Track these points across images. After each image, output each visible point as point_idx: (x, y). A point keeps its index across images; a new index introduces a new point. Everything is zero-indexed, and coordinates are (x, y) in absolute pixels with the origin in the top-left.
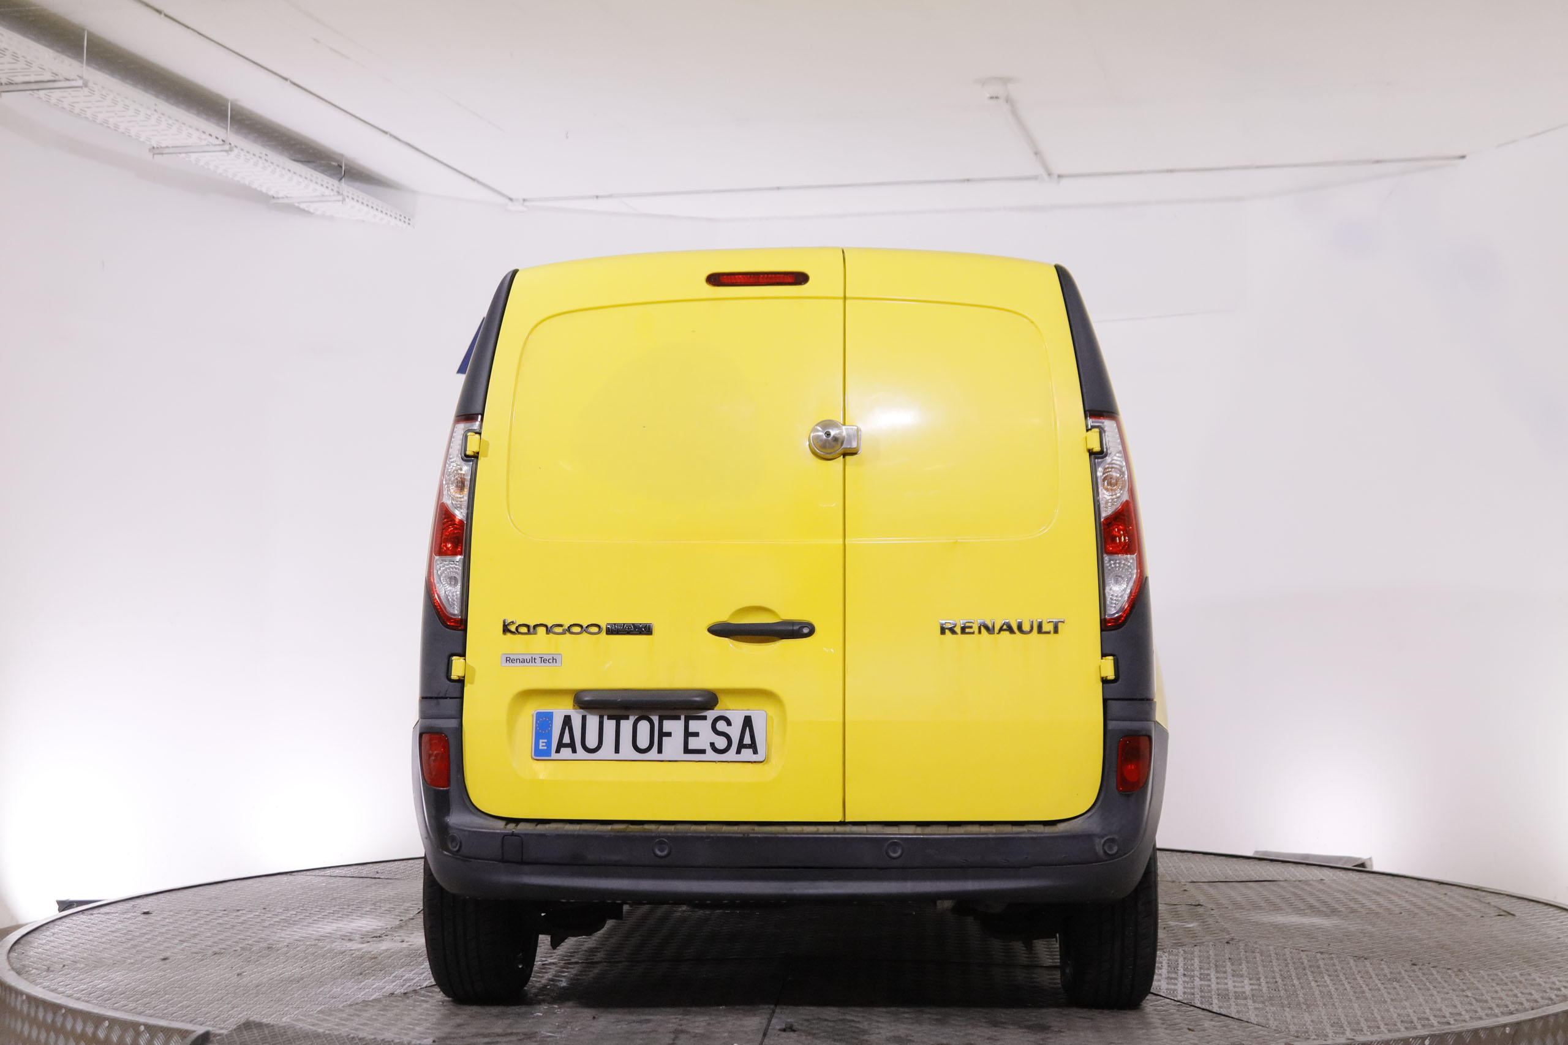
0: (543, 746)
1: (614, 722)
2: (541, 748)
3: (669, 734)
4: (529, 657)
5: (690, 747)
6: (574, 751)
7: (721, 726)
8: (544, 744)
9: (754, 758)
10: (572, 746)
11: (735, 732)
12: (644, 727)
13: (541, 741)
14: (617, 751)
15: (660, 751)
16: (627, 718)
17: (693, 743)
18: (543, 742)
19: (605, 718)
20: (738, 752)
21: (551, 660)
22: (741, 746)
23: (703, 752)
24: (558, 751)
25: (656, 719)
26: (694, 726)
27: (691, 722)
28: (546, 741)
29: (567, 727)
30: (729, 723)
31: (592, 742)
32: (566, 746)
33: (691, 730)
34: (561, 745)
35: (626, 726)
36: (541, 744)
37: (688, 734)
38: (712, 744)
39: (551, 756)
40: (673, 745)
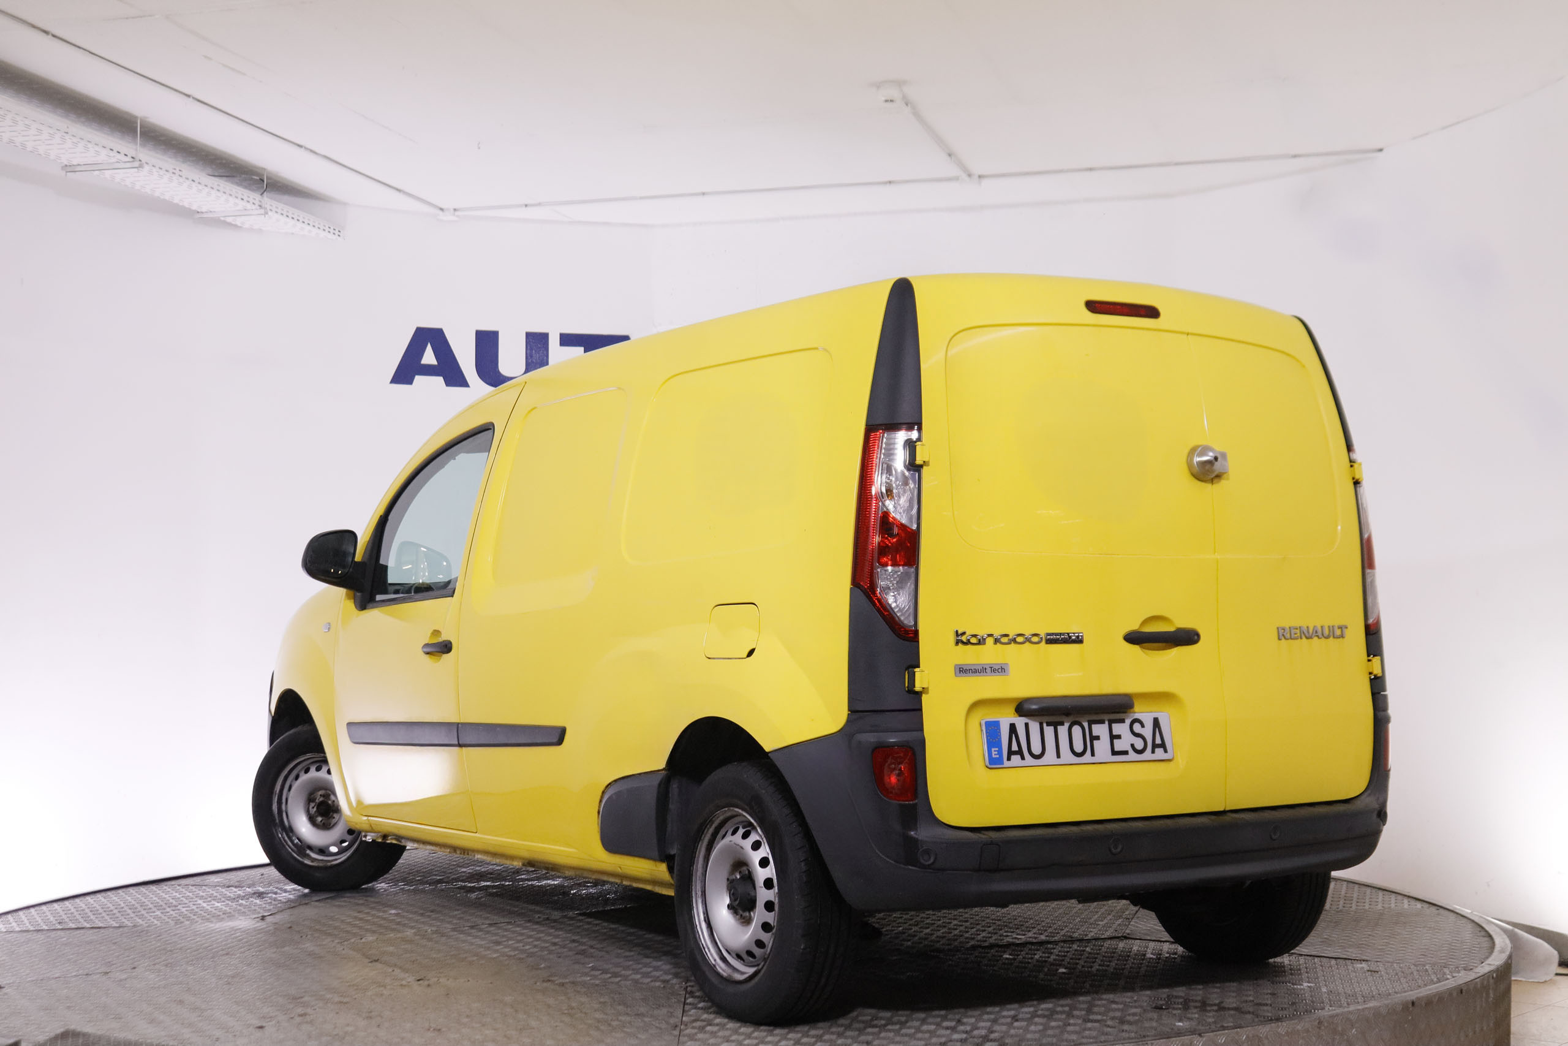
0: (995, 754)
1: (1052, 728)
2: (994, 756)
3: (1098, 738)
4: (980, 668)
5: (1116, 749)
6: (1023, 758)
7: (1137, 728)
8: (996, 753)
9: (1165, 756)
10: (1020, 752)
11: (1148, 732)
12: (1077, 731)
13: (993, 749)
14: (1058, 756)
15: (1093, 754)
16: (1062, 724)
17: (1119, 745)
18: (995, 751)
19: (1045, 725)
20: (1153, 752)
21: (1000, 670)
22: (1155, 746)
23: (1126, 753)
24: (1009, 759)
25: (1086, 725)
26: (1117, 729)
27: (1114, 726)
28: (997, 749)
29: (1014, 735)
30: (1143, 726)
31: (1036, 749)
32: (1015, 753)
33: (1114, 733)
34: (1011, 753)
35: (1063, 730)
36: (994, 753)
37: (1113, 737)
38: (1132, 746)
39: (1003, 764)
40: (1102, 747)
